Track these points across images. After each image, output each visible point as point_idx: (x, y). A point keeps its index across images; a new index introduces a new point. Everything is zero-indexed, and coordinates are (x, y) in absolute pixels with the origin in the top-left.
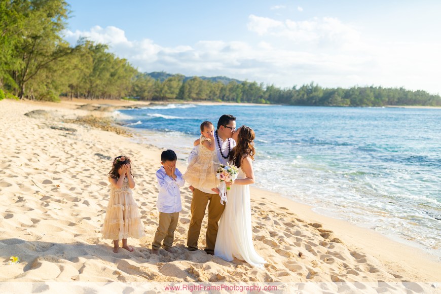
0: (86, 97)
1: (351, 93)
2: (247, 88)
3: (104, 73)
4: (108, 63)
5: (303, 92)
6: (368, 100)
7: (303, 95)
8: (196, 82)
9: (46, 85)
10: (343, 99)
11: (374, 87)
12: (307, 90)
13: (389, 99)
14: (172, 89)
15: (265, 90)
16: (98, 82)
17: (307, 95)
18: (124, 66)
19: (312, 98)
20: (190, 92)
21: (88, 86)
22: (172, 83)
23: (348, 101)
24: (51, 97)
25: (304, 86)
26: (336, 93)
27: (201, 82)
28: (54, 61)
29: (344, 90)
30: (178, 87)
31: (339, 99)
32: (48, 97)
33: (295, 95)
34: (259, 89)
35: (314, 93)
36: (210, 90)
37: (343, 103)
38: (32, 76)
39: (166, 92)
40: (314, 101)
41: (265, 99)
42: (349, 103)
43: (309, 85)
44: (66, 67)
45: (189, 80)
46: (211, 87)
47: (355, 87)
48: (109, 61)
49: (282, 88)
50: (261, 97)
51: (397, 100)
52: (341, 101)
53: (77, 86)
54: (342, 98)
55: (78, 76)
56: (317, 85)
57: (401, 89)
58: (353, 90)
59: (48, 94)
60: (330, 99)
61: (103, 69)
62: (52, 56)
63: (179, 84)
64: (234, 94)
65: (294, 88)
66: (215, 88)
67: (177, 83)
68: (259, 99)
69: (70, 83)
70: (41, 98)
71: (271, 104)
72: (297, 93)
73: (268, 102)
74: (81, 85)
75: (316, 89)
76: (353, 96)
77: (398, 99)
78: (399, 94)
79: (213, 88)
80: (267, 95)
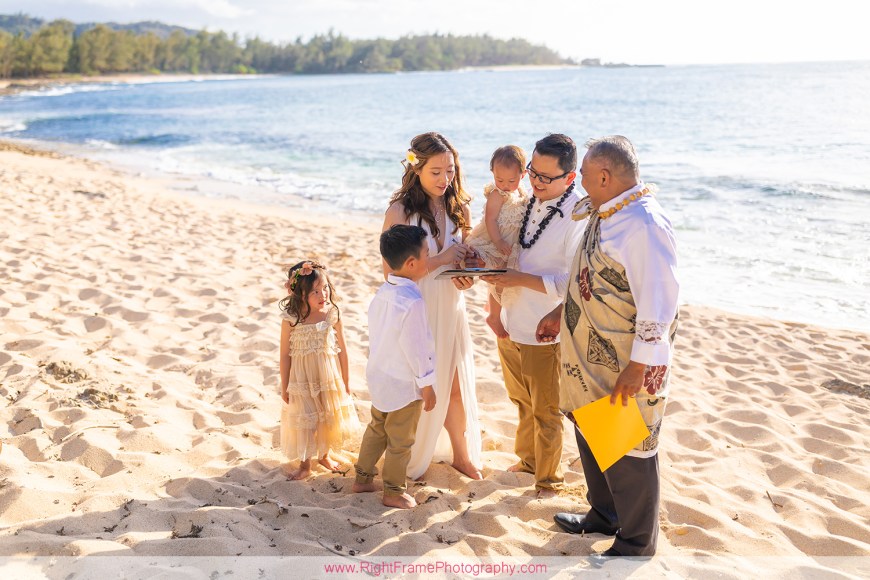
1: (402, 46)
2: (209, 44)
5: (316, 48)
7: (317, 54)
8: (102, 35)
10: (389, 60)
14: (54, 53)
15: (244, 47)
17: (324, 54)
19: (334, 60)
20: (92, 57)
22: (51, 38)
25: (316, 38)
26: (376, 48)
27: (113, 35)
30: (68, 48)
31: (382, 59)
33: (303, 54)
34: (231, 46)
35: (335, 49)
36: (133, 50)
37: (390, 67)
39: (40, 59)
40: (337, 65)
41: (245, 64)
43: (325, 34)
46: (135, 45)
49: (276, 43)
50: (238, 61)
52: (386, 63)
54: (387, 57)
56: (340, 35)
58: (404, 42)
60: (367, 60)
63: (65, 43)
64: (183, 57)
65: (298, 41)
66: (142, 46)
67: (62, 40)
68: (235, 67)
71: (258, 73)
72: (306, 51)
73: (253, 70)
75: (339, 42)
77: (466, 54)
78: (483, 46)
79: (140, 48)
80: (249, 57)
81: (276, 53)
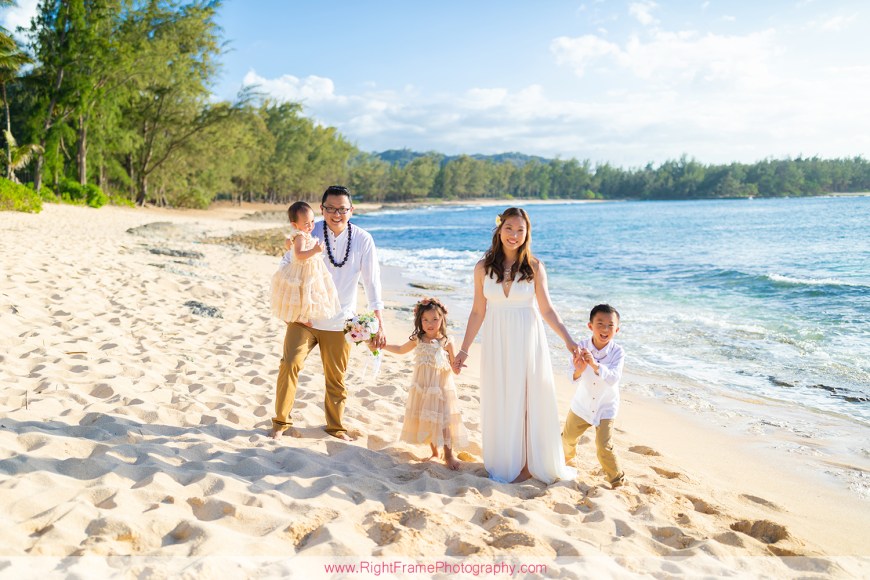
0: (264, 200)
1: (759, 171)
2: (561, 171)
3: (295, 155)
4: (302, 136)
5: (666, 174)
6: (792, 183)
7: (667, 180)
8: (465, 164)
9: (187, 179)
10: (743, 185)
11: (803, 159)
12: (674, 169)
13: (834, 181)
14: (422, 180)
15: (594, 173)
16: (286, 171)
17: (674, 180)
18: (331, 140)
19: (684, 185)
20: (454, 183)
21: (268, 179)
22: (420, 168)
23: (754, 187)
24: (198, 200)
25: (667, 164)
26: (731, 173)
27: (474, 164)
28: (197, 132)
29: (746, 166)
30: (433, 176)
31: (736, 184)
32: (193, 200)
33: (651, 181)
34: (582, 173)
35: (686, 175)
36: (491, 177)
37: (744, 192)
38: (159, 163)
39: (410, 185)
40: (687, 190)
41: (593, 190)
42: (756, 191)
43: (678, 160)
44: (220, 144)
45: (451, 162)
46: (492, 172)
47: (766, 160)
48: (304, 133)
49: (626, 169)
50: (587, 187)
51: (850, 182)
52: (740, 188)
53: (248, 179)
54: (742, 182)
55: (247, 160)
56: (693, 160)
57: (857, 160)
58: (762, 166)
59: (191, 195)
60: (720, 185)
61: (294, 147)
62: (192, 123)
63: (433, 170)
64: (536, 183)
65: (648, 167)
66: (499, 173)
67: (430, 168)
68: (583, 192)
69: (235, 174)
70: (181, 203)
71: (605, 198)
72: (655, 177)
73: (600, 196)
74: (255, 177)
75: (691, 168)
76: (764, 178)
77: (853, 179)
78: (854, 169)
79: (497, 175)
80: (597, 184)
81: (625, 178)
